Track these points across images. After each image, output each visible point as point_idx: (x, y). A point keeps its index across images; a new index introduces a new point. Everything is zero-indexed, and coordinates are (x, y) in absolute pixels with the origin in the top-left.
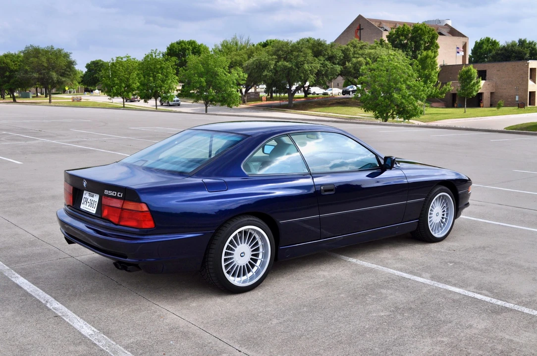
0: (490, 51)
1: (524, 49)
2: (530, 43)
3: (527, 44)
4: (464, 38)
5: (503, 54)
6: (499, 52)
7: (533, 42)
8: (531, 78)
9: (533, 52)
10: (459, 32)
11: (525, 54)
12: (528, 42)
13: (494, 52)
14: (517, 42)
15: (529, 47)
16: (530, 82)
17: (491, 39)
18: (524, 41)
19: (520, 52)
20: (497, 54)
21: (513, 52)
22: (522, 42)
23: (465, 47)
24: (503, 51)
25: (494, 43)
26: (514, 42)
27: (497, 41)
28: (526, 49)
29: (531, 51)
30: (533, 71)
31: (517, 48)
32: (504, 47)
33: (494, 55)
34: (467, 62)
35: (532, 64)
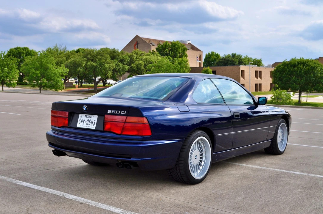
0: (215, 60)
1: (235, 59)
2: (238, 56)
3: (237, 56)
4: (200, 52)
5: (223, 61)
6: (221, 61)
7: (240, 55)
8: (241, 76)
9: (240, 61)
10: (197, 48)
11: (236, 62)
12: (237, 55)
13: (218, 61)
14: (231, 54)
15: (238, 58)
16: (241, 79)
17: (215, 53)
18: (235, 54)
19: (233, 61)
20: (220, 62)
21: (229, 61)
22: (234, 55)
23: (200, 57)
24: (223, 60)
25: (217, 55)
26: (229, 55)
27: (219, 54)
28: (236, 59)
29: (239, 60)
30: (243, 71)
31: (231, 59)
32: (223, 57)
33: (218, 62)
34: (202, 66)
35: (242, 67)
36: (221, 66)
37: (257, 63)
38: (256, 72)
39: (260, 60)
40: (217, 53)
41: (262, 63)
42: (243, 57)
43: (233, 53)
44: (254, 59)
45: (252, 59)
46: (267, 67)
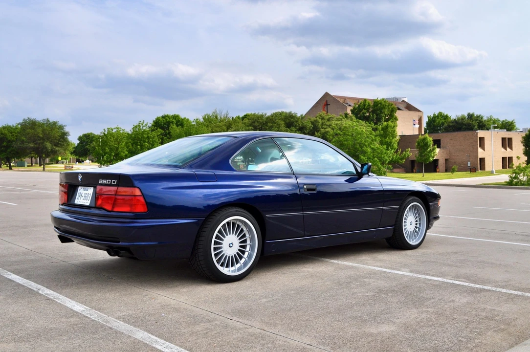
0: (443, 124)
1: (473, 121)
2: (478, 117)
4: (419, 113)
6: (451, 124)
7: (480, 115)
8: (480, 146)
9: (481, 124)
10: (414, 107)
11: (474, 126)
12: (475, 116)
13: (446, 124)
14: (466, 115)
15: (477, 120)
16: (480, 150)
17: (443, 113)
19: (469, 125)
20: (449, 126)
21: (464, 124)
22: (471, 116)
23: (420, 120)
24: (454, 124)
25: (446, 117)
26: (463, 115)
27: (449, 115)
29: (479, 123)
30: (482, 139)
31: (466, 121)
32: (455, 120)
33: (446, 127)
34: (423, 133)
35: (481, 133)
36: (451, 132)
37: (508, 126)
39: (512, 121)
40: (445, 114)
41: (515, 126)
42: (485, 118)
43: (470, 113)
44: (503, 121)
45: (499, 120)
46: (521, 131)
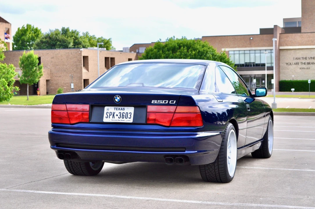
0: (33, 39)
1: (68, 38)
2: (73, 32)
3: (70, 33)
5: (48, 41)
6: (44, 40)
7: (76, 31)
8: (84, 66)
9: (77, 41)
11: (69, 43)
12: (70, 31)
13: (38, 40)
14: (60, 30)
15: (72, 36)
16: (84, 70)
17: (32, 26)
18: (67, 30)
19: (64, 41)
20: (42, 42)
21: (58, 40)
22: (65, 31)
23: (8, 32)
24: (48, 39)
25: (36, 31)
26: (57, 30)
27: (39, 28)
28: (69, 38)
29: (74, 40)
30: (85, 58)
31: (60, 37)
32: (48, 35)
33: (38, 43)
34: (11, 49)
36: (45, 49)
37: (106, 44)
38: (106, 59)
39: (109, 39)
40: (35, 27)
41: (111, 45)
42: (81, 34)
43: (64, 28)
44: (99, 38)
45: (95, 38)
46: (122, 51)
